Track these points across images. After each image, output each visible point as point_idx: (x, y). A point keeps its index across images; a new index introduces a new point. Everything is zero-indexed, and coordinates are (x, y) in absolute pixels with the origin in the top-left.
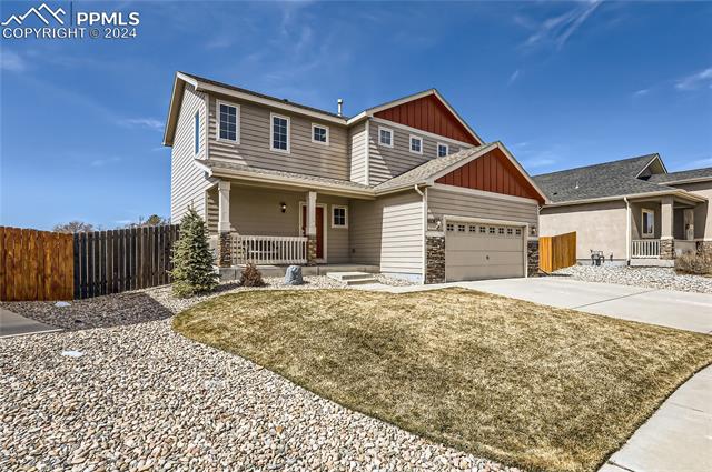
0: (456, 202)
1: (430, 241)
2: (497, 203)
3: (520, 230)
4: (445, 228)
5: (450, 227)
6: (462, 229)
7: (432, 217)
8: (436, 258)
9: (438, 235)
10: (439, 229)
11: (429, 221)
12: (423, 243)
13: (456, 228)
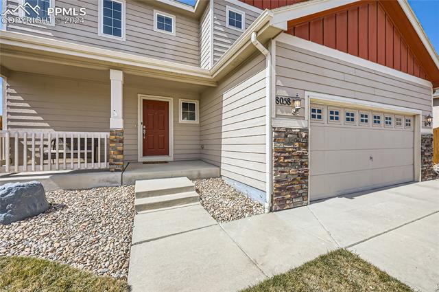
0: (327, 73)
1: (280, 135)
2: (387, 81)
3: (410, 121)
4: (307, 113)
5: (316, 114)
6: (334, 115)
7: (284, 94)
8: (293, 164)
9: (295, 124)
10: (297, 114)
11: (279, 100)
12: (267, 139)
13: (325, 115)
